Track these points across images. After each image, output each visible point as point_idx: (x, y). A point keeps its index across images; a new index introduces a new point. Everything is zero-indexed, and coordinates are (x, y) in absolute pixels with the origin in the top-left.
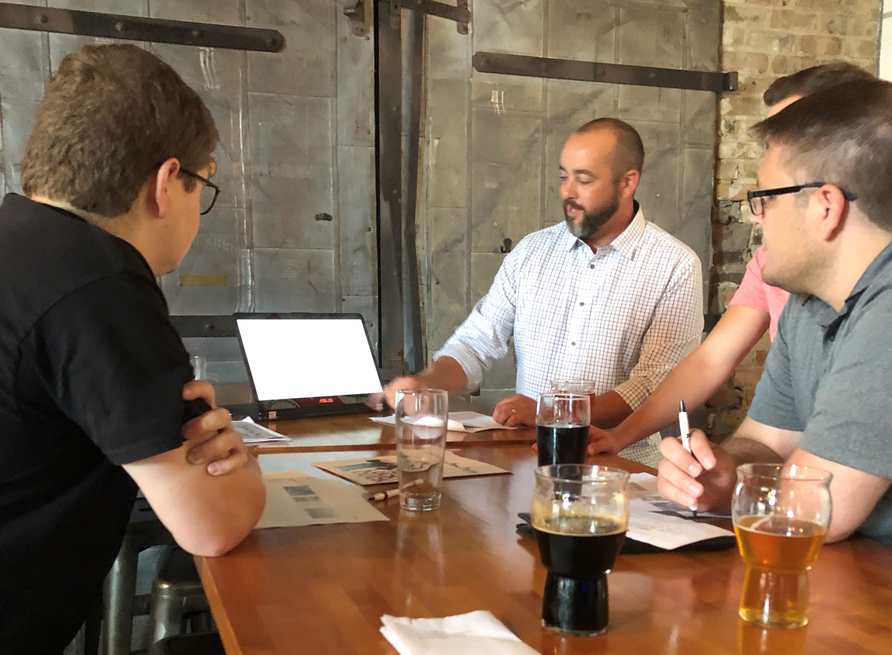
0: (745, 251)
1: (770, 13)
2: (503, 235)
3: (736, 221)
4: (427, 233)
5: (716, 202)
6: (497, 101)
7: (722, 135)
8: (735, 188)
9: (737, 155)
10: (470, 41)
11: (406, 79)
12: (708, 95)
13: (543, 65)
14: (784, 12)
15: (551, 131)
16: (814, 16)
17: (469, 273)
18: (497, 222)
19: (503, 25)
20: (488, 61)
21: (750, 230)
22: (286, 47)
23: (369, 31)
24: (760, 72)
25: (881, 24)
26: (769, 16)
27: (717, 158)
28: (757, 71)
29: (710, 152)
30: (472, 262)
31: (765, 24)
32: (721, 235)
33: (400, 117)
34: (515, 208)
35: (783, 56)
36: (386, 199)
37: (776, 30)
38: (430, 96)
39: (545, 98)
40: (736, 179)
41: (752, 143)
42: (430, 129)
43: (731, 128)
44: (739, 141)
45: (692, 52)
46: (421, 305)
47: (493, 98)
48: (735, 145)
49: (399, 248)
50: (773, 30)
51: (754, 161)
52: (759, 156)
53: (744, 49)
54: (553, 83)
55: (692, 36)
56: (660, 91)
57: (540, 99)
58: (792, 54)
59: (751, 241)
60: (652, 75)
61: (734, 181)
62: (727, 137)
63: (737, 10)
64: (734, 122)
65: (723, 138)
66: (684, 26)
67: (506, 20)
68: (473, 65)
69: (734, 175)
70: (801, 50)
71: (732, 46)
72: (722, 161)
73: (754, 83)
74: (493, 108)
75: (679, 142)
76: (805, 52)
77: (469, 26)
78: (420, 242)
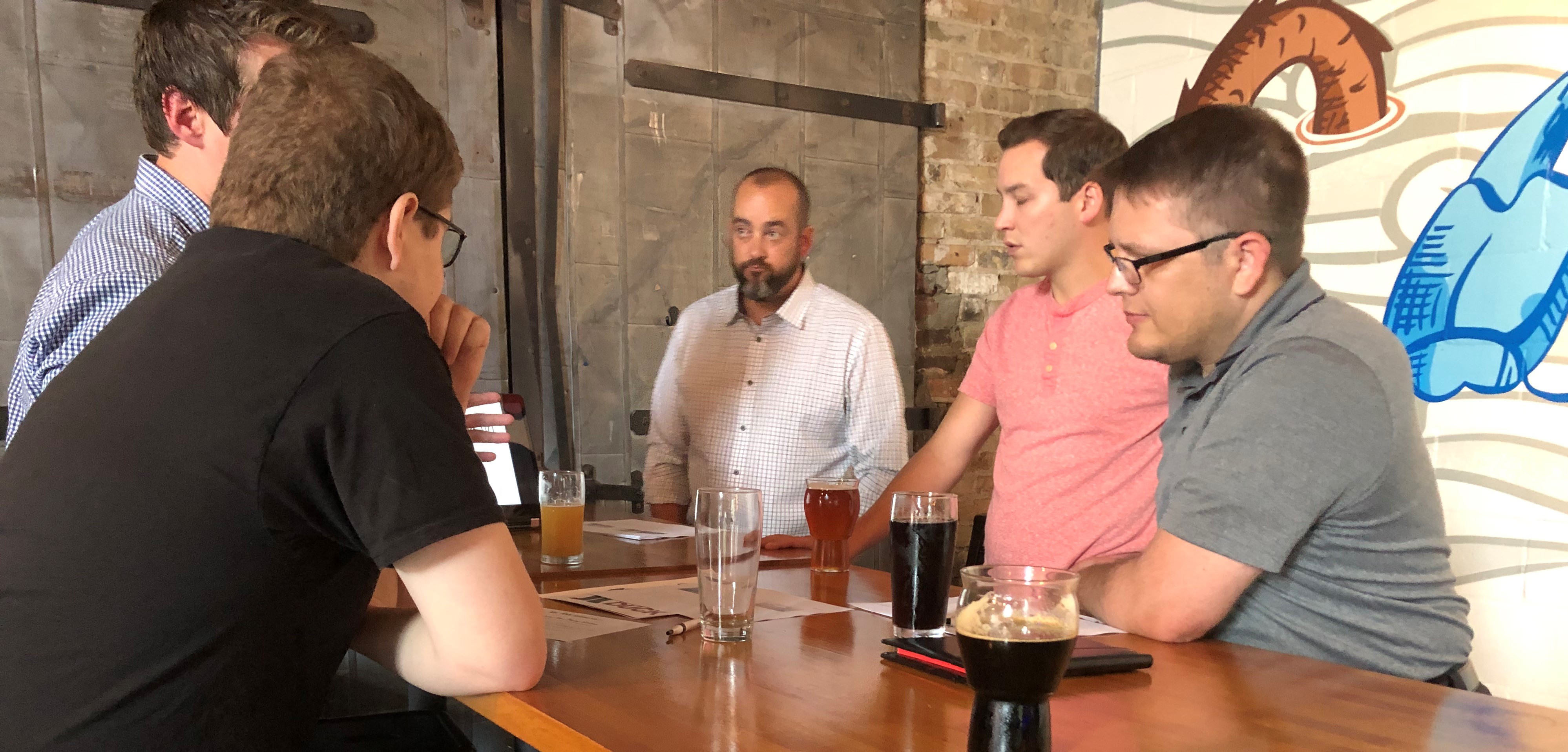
0: (954, 329)
1: (978, 33)
2: (667, 303)
3: (943, 291)
4: (571, 298)
5: (919, 267)
6: (656, 126)
7: (926, 182)
8: (942, 249)
9: (943, 208)
10: (621, 44)
11: (539, 91)
12: (909, 131)
13: (714, 82)
14: (994, 33)
15: (724, 170)
16: (1026, 40)
17: (627, 351)
18: (660, 285)
19: (663, 28)
20: (645, 74)
21: (959, 302)
22: (376, 37)
23: (489, 24)
24: (968, 106)
25: (1099, 57)
26: (976, 37)
27: (920, 212)
28: (964, 104)
29: (914, 203)
30: (629, 336)
31: (972, 46)
32: (926, 307)
33: (533, 140)
34: (681, 267)
35: (993, 88)
36: (516, 249)
37: (984, 54)
38: (570, 116)
39: (716, 125)
40: (941, 239)
41: (959, 194)
42: (573, 160)
43: (936, 175)
44: (945, 190)
45: (891, 76)
46: (566, 393)
47: (651, 121)
48: (940, 195)
49: (534, 316)
50: (981, 54)
51: (963, 216)
52: (967, 210)
53: (950, 76)
54: (726, 106)
55: (890, 56)
56: (854, 123)
57: (710, 127)
58: (1003, 86)
59: (960, 317)
60: (845, 102)
61: (940, 241)
62: (931, 185)
63: (940, 26)
64: (939, 166)
65: (926, 186)
66: (881, 43)
67: (667, 20)
68: (625, 77)
69: (940, 233)
70: (1013, 81)
71: (936, 71)
72: (926, 215)
73: (961, 119)
74: (651, 135)
75: (877, 188)
76: (1017, 84)
77: (620, 24)
78: (562, 308)
